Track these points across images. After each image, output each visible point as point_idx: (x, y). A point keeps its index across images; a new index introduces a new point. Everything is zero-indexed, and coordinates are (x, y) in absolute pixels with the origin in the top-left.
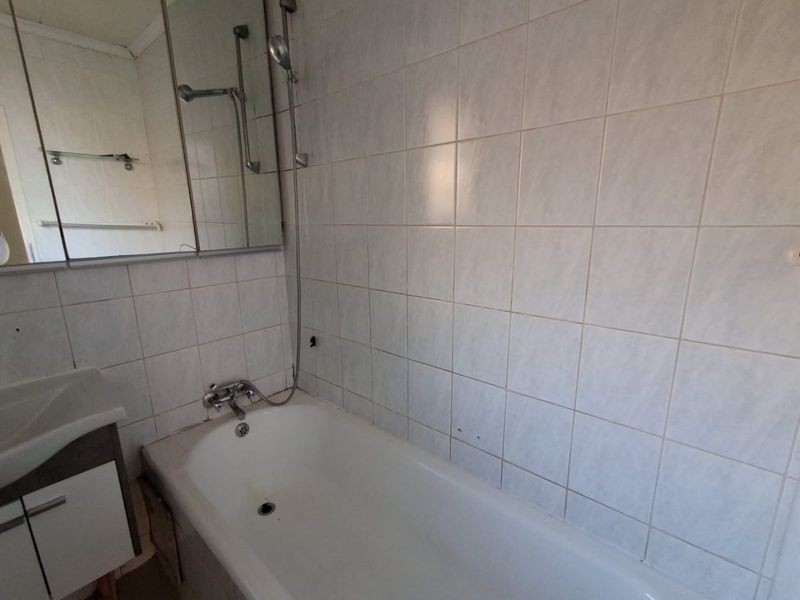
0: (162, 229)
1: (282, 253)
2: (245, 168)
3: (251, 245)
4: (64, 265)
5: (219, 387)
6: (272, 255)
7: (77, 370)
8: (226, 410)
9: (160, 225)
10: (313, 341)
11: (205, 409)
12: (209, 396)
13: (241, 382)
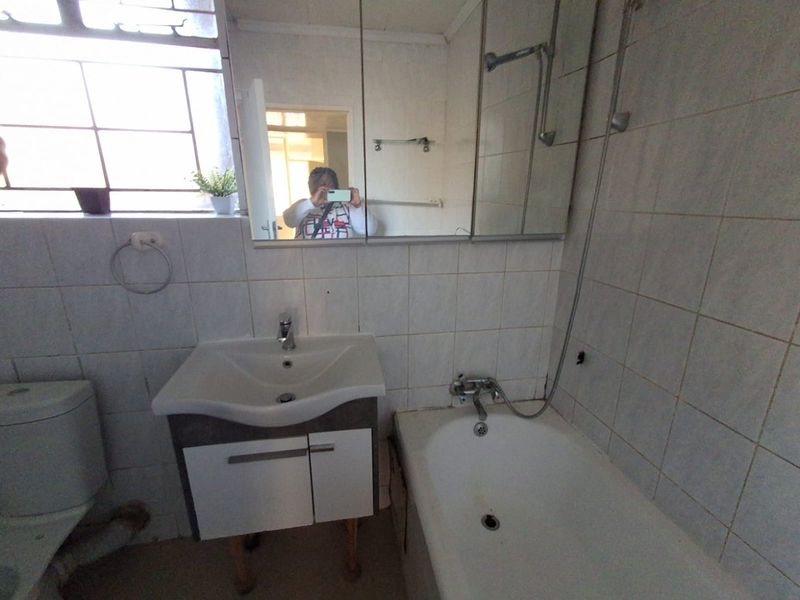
0: (442, 206)
1: (562, 243)
2: (537, 140)
3: (525, 232)
4: (364, 241)
5: (467, 379)
6: (549, 245)
7: (360, 334)
8: (469, 403)
9: (442, 203)
10: (582, 357)
11: (450, 396)
12: (456, 384)
13: (488, 378)
